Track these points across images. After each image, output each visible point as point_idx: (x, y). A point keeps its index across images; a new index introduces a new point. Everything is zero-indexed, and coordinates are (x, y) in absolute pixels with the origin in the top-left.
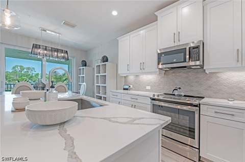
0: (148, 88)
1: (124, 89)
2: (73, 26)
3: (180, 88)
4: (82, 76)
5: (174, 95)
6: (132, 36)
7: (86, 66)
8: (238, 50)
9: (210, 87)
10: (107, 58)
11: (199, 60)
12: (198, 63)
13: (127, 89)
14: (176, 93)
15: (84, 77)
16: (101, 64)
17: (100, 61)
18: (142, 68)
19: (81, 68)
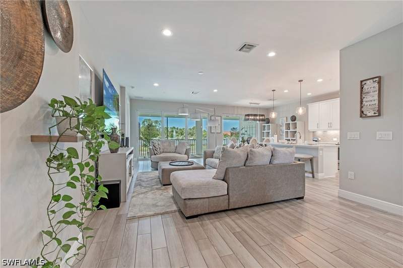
1: (314, 141)
4: (266, 131)
7: (269, 123)
13: (317, 141)
15: (269, 133)
16: (291, 122)
17: (285, 119)
18: (330, 126)
19: (266, 125)
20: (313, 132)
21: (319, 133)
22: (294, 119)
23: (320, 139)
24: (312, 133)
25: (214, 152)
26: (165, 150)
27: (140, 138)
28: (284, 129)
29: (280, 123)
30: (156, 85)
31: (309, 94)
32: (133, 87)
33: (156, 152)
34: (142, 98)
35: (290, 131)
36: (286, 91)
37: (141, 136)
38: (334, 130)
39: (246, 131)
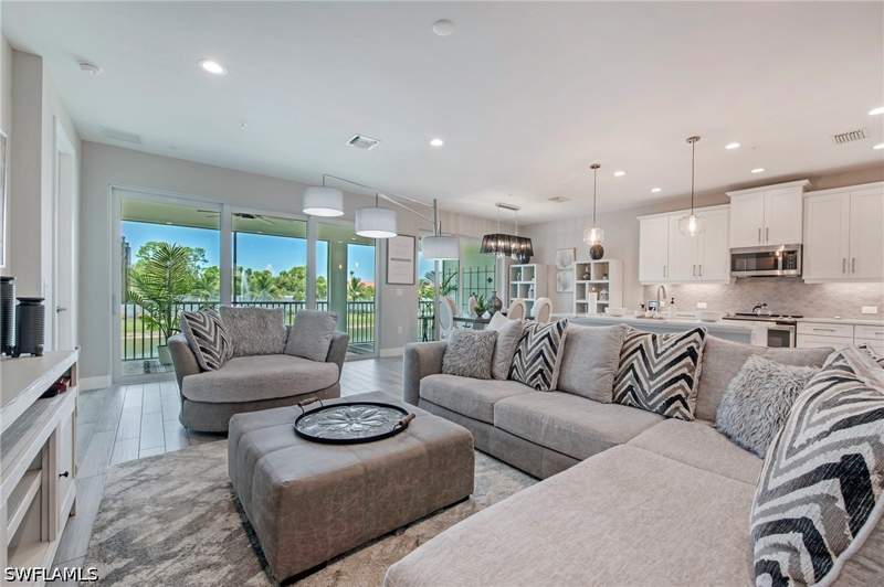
0: (702, 305)
3: (765, 305)
4: (523, 282)
5: (756, 315)
6: (672, 217)
7: (529, 261)
8: (844, 260)
9: (811, 302)
10: (598, 246)
11: (796, 268)
12: (793, 272)
14: (759, 312)
15: (529, 286)
16: (591, 261)
17: (571, 253)
19: (522, 266)
20: (645, 286)
22: (598, 253)
23: (663, 304)
24: (641, 290)
25: (443, 351)
26: (245, 346)
27: (129, 298)
28: (572, 278)
30: (212, 67)
31: (656, 190)
32: (85, 64)
33: (204, 358)
34: (137, 139)
35: (590, 284)
36: (619, 174)
37: (132, 289)
38: (706, 282)
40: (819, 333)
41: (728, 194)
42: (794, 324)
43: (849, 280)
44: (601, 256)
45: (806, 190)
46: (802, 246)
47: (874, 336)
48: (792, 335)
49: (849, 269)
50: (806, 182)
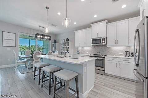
0: (87, 52)
1: (77, 53)
2: (55, 26)
3: (99, 52)
4: (54, 47)
7: (56, 42)
9: (109, 52)
10: (68, 39)
11: (105, 43)
13: (78, 53)
14: (98, 54)
15: (56, 48)
16: (66, 42)
17: (64, 40)
18: (86, 44)
19: (54, 43)
20: (77, 48)
21: (80, 48)
22: (68, 40)
23: (80, 52)
28: (63, 46)
29: (62, 43)
39: (46, 47)
40: (110, 60)
41: (91, 25)
42: (104, 57)
43: (117, 46)
44: (68, 41)
45: (107, 23)
46: (106, 37)
47: (123, 61)
48: (104, 60)
49: (117, 43)
50: (107, 21)
